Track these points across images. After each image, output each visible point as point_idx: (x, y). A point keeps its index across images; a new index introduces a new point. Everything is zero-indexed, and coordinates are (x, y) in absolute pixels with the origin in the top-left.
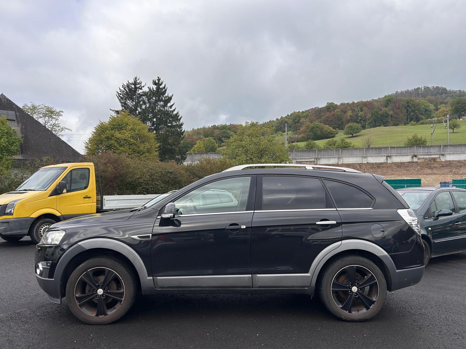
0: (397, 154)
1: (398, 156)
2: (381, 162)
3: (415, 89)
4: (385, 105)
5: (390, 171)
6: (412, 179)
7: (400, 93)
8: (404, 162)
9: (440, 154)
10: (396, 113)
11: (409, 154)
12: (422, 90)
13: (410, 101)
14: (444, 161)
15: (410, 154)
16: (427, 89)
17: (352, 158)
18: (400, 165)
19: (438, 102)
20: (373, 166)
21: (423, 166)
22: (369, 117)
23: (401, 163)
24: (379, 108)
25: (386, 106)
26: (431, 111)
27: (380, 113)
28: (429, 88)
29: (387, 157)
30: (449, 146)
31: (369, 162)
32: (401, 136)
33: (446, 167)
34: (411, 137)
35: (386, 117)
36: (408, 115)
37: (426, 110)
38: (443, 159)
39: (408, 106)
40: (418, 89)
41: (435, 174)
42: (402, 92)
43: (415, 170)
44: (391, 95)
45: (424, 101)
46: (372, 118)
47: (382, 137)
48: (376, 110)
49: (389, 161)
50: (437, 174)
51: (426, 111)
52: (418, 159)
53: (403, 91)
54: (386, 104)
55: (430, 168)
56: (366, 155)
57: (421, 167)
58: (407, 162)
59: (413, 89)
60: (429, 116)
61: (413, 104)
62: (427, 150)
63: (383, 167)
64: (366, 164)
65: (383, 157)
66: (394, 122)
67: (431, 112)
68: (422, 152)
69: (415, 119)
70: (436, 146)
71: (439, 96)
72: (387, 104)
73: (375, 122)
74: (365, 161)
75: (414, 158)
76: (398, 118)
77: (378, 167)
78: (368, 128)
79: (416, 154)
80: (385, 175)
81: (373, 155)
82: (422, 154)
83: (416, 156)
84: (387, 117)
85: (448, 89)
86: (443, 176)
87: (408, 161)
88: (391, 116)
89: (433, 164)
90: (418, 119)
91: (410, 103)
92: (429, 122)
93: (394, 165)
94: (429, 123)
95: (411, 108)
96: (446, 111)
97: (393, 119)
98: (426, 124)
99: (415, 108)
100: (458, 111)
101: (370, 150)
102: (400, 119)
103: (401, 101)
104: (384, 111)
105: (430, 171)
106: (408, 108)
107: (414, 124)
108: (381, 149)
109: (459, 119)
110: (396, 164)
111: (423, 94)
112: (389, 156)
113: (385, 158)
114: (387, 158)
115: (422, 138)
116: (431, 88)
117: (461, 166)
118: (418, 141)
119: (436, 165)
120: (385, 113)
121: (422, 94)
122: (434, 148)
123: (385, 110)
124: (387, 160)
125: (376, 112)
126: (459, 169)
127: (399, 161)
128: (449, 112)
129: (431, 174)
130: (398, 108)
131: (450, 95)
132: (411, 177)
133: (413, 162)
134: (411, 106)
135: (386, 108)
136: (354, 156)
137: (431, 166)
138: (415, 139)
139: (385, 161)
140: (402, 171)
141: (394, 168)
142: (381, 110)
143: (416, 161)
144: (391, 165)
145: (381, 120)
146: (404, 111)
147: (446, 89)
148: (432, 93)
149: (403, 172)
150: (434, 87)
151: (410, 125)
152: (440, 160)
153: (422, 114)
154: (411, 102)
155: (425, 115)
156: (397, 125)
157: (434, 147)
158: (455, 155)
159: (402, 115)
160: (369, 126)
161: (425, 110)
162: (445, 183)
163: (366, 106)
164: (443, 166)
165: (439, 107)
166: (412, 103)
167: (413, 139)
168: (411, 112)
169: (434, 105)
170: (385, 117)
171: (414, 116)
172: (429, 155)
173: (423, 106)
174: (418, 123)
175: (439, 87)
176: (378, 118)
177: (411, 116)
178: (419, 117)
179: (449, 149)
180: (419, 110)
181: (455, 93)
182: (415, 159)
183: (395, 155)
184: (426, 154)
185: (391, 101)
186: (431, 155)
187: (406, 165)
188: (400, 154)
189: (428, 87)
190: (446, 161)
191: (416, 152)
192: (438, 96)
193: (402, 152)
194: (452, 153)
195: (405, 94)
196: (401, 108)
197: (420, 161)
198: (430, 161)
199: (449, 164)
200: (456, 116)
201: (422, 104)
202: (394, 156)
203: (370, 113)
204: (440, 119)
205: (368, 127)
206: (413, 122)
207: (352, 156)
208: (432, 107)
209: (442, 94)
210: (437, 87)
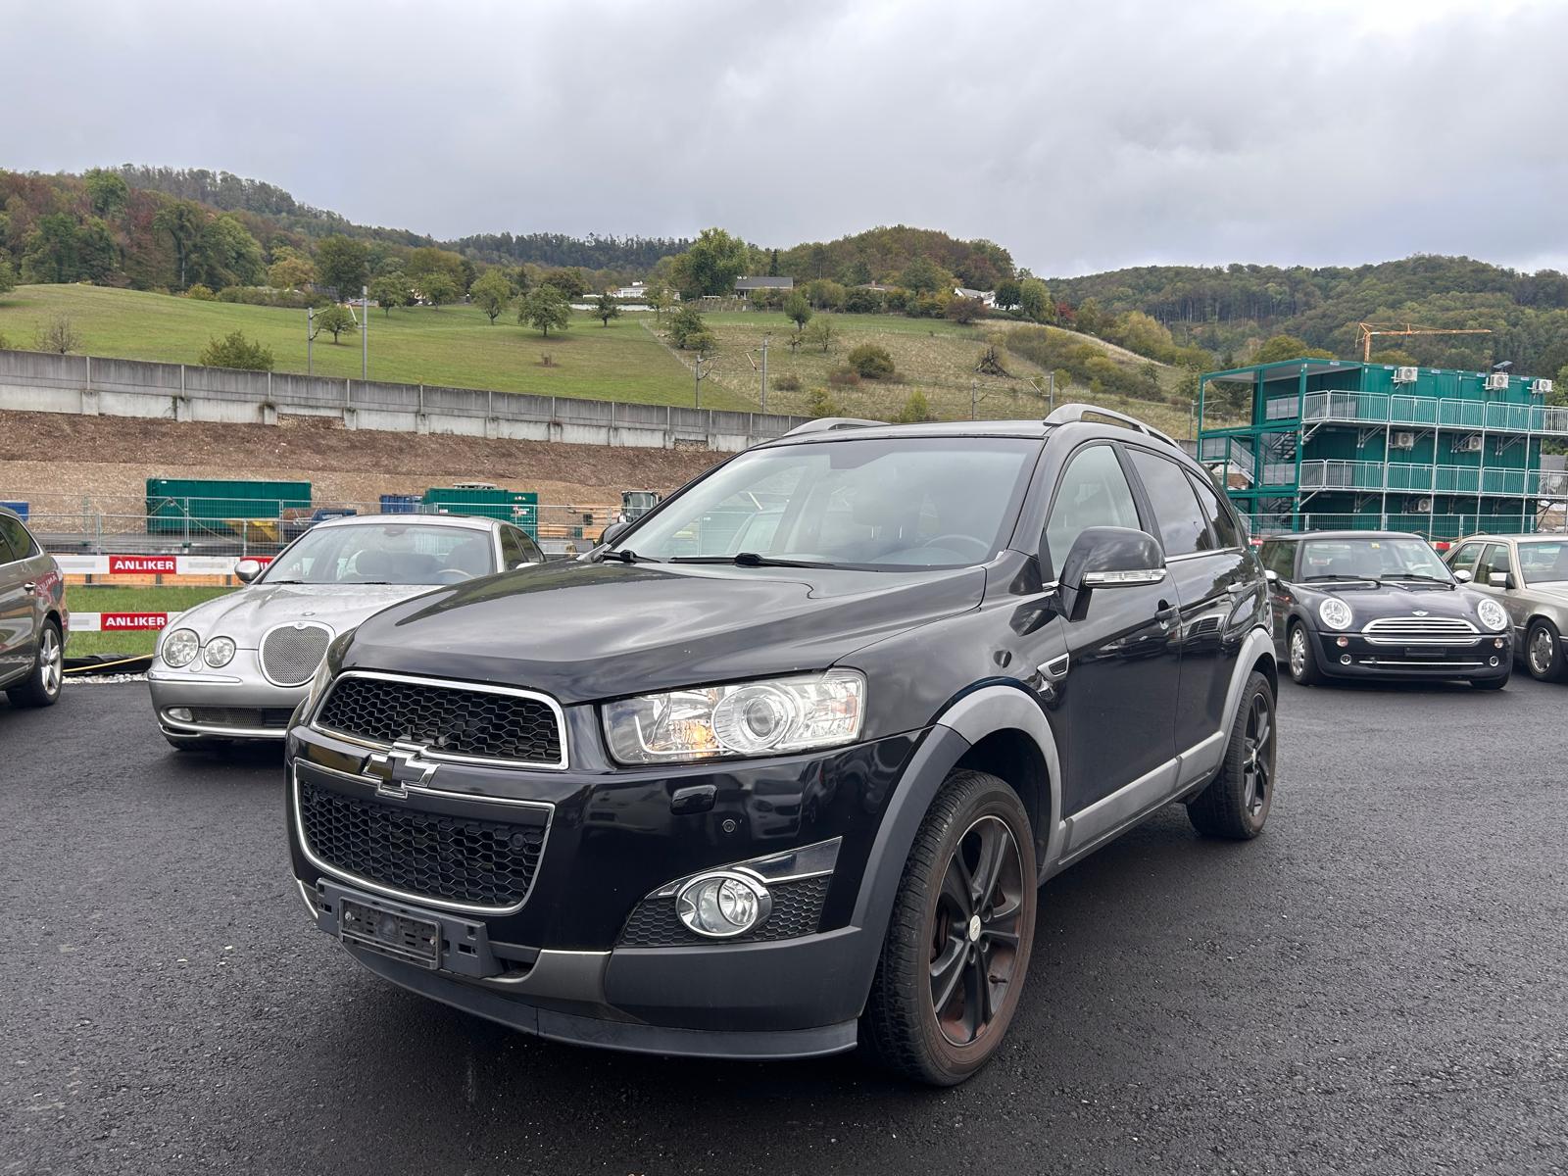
0: (212, 395)
1: (215, 402)
2: (152, 416)
3: (191, 171)
4: (97, 207)
5: (191, 450)
6: (271, 481)
7: (139, 174)
8: (236, 424)
9: (343, 405)
10: (140, 246)
11: (249, 397)
12: (215, 181)
13: (190, 212)
14: (355, 429)
15: (254, 397)
16: (230, 181)
17: (36, 390)
18: (222, 433)
19: (274, 236)
20: (126, 430)
21: (295, 443)
22: (35, 238)
23: (226, 426)
24: (71, 213)
25: (102, 210)
26: (253, 262)
27: (80, 231)
28: (239, 181)
29: (175, 399)
30: (367, 386)
31: (109, 412)
32: (173, 330)
33: (362, 448)
34: (222, 341)
35: (103, 250)
36: (180, 259)
37: (240, 255)
38: (352, 424)
39: (182, 228)
40: (203, 174)
41: (334, 470)
42: (148, 170)
43: (272, 452)
44: (107, 171)
45: (234, 222)
46: (48, 247)
47: (102, 323)
48: (61, 215)
49: (184, 415)
50: (341, 470)
51: (239, 257)
52: (279, 418)
53: (150, 167)
54: (100, 201)
55: (319, 450)
56: (95, 386)
57: (289, 443)
58: (245, 425)
59: (186, 171)
60: (249, 279)
61: (198, 226)
62: (305, 390)
63: (164, 435)
64: (94, 417)
65: (161, 399)
66: (134, 276)
67: (254, 265)
68: (290, 394)
69: (204, 277)
70: (333, 381)
71: (271, 216)
72: (106, 203)
73: (60, 262)
74: (90, 407)
75: (266, 412)
76: (145, 262)
77: (146, 433)
78: (29, 281)
79: (271, 399)
80: (173, 464)
81: (121, 388)
82: (289, 400)
83: (271, 407)
84: (104, 252)
85: (297, 200)
86: (363, 475)
87: (247, 421)
88: (122, 251)
89: (323, 438)
90: (216, 280)
91: (188, 220)
92: (253, 297)
93: (203, 431)
94: (254, 301)
95: (190, 236)
96: (302, 272)
97: (128, 262)
98: (245, 302)
99: (205, 239)
100: (338, 279)
101: (110, 367)
102: (153, 267)
103: (156, 204)
104: (95, 229)
105: (318, 460)
106: (182, 235)
107: (204, 293)
108: (151, 370)
109: (342, 302)
110: (207, 427)
111: (218, 198)
112: (182, 399)
113: (169, 403)
114: (175, 403)
115: (258, 346)
116: (244, 183)
117: (401, 450)
118: (246, 356)
119: (333, 442)
120: (96, 236)
121: (215, 194)
122: (325, 387)
123: (96, 225)
124: (175, 410)
125: (63, 223)
126: (398, 459)
127: (218, 421)
128: (312, 275)
129: (323, 469)
130: (147, 229)
131: (303, 220)
132: (269, 476)
133: (265, 426)
134: (193, 231)
135: (101, 217)
136: (45, 383)
137: (318, 445)
138: (237, 348)
139: (169, 414)
140: (230, 453)
141: (203, 441)
142: (81, 221)
143: (273, 423)
144: (192, 430)
145: (84, 258)
146: (169, 242)
147: (290, 197)
148: (248, 200)
149: (235, 456)
150: (252, 181)
151: (191, 297)
152: (344, 425)
153: (227, 266)
154: (191, 216)
155: (237, 270)
156: (140, 289)
157: (327, 383)
158: (383, 413)
159: (159, 256)
160: (34, 273)
161: (237, 253)
162: (396, 498)
163: (21, 196)
164: (353, 447)
165: (276, 251)
166: (193, 219)
167: (231, 346)
168: (191, 252)
169: (261, 241)
170: (98, 250)
171: (201, 265)
172: (311, 407)
173: (230, 239)
174: (219, 294)
175: (269, 187)
176: (71, 248)
177: (190, 264)
178: (216, 272)
179: (367, 394)
180: (217, 246)
181: (316, 216)
182: (270, 417)
183: (202, 394)
184: (303, 403)
185: (118, 197)
186: (317, 407)
187: (244, 433)
188: (219, 396)
189: (233, 178)
190: (360, 432)
191: (274, 393)
192: (268, 215)
193: (226, 387)
194: (376, 406)
195: (157, 183)
196: (158, 229)
197: (284, 423)
198: (315, 426)
199: (369, 441)
200: (333, 290)
201: (226, 231)
202: (201, 401)
203: (36, 224)
204: (288, 293)
205: (30, 278)
206: (199, 287)
207: (38, 382)
208: (256, 249)
209: (280, 212)
210: (263, 186)
